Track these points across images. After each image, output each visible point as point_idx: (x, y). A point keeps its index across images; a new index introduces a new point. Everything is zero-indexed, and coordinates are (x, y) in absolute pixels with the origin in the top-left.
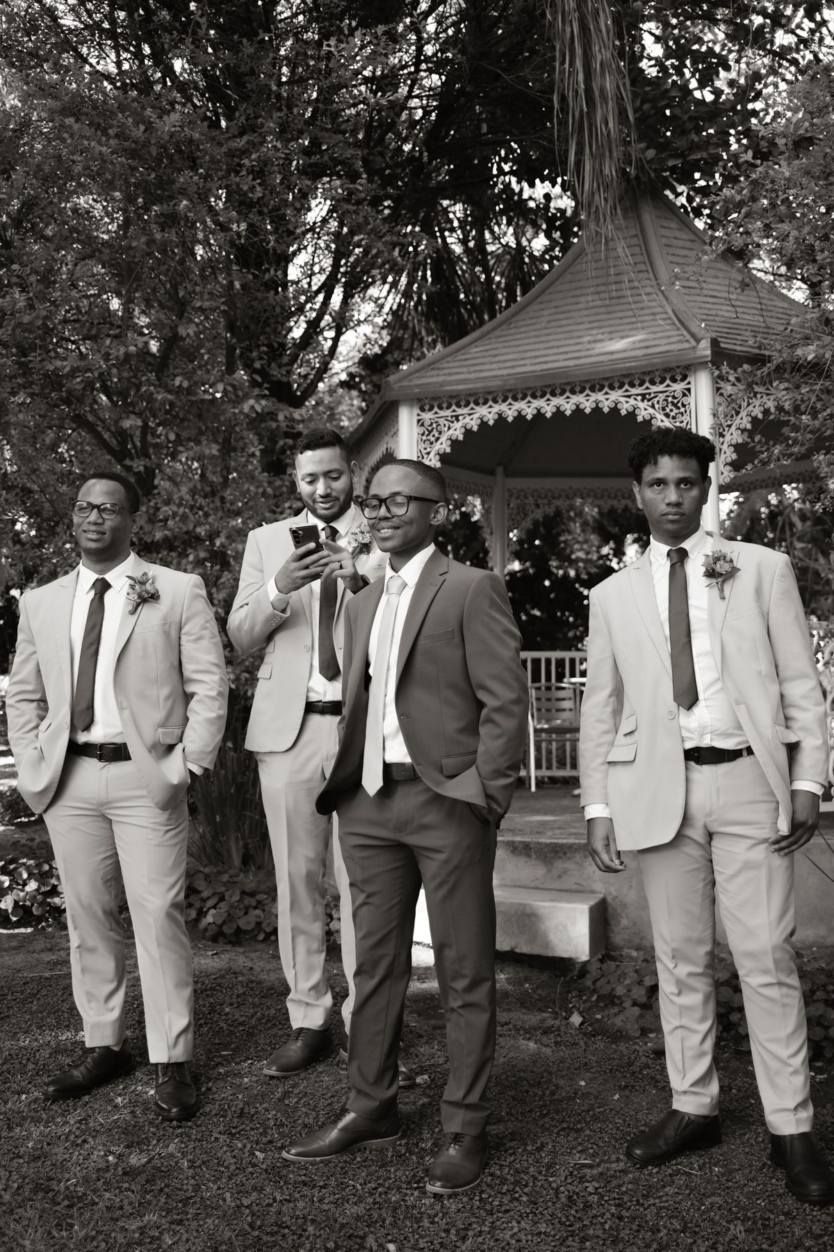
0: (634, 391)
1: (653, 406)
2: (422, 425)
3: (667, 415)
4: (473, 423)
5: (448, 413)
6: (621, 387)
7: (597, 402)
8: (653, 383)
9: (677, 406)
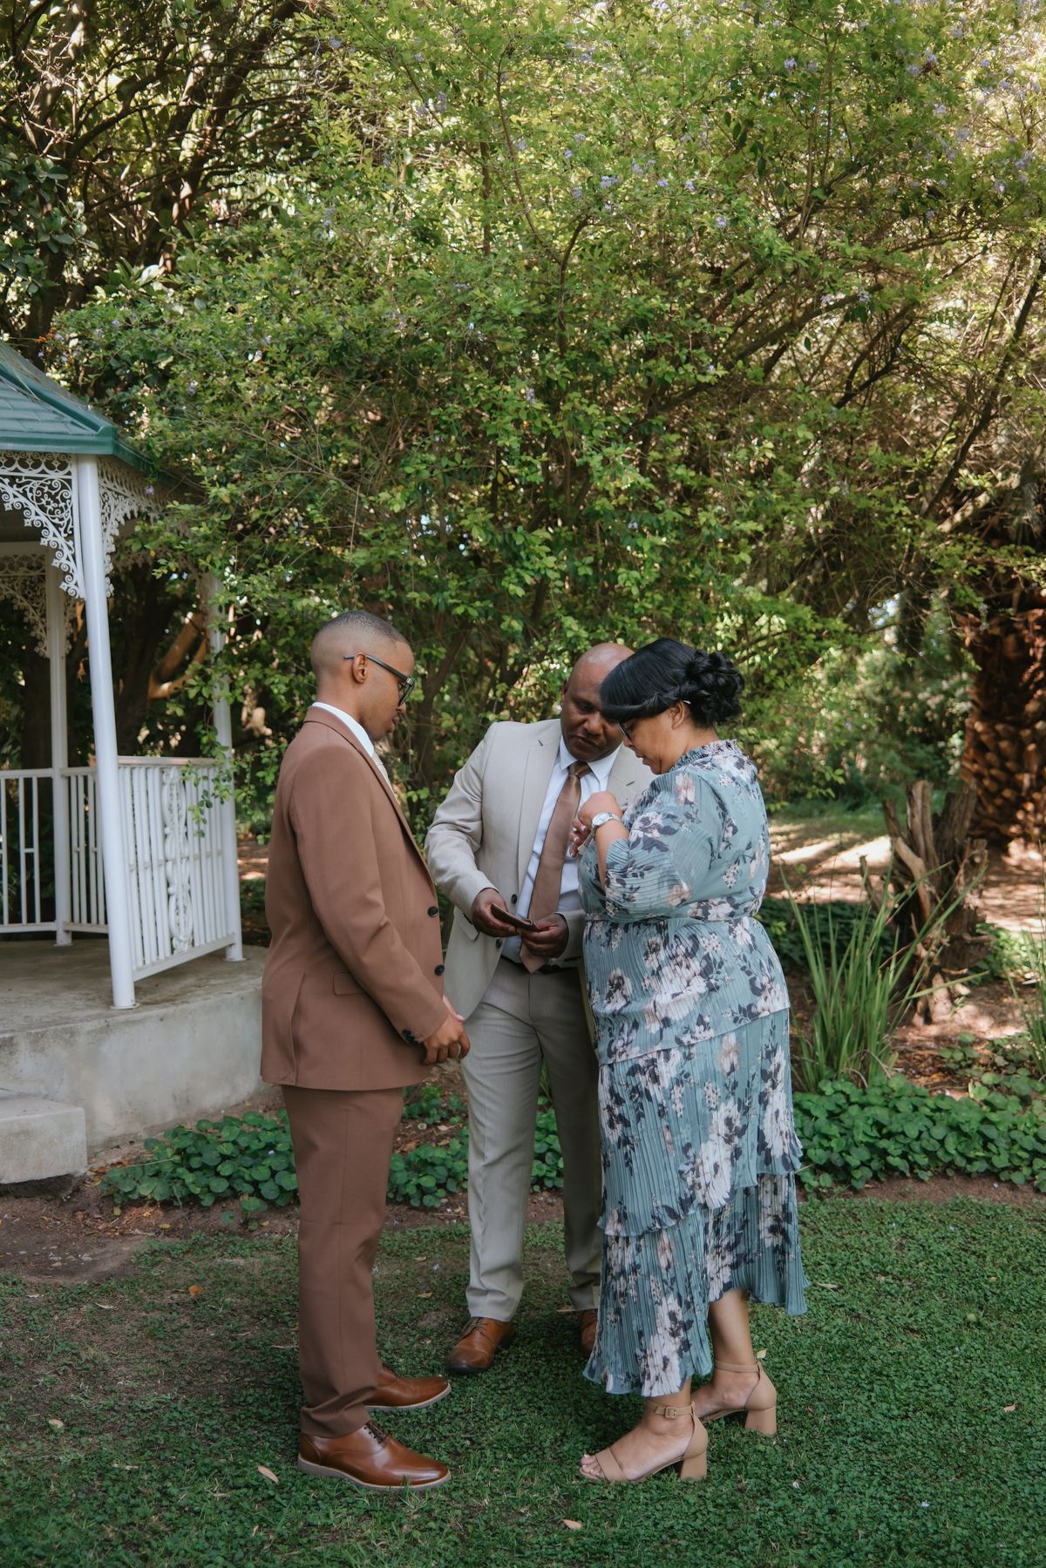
1: (24, 494)
3: (43, 508)
8: (25, 466)
9: (55, 498)
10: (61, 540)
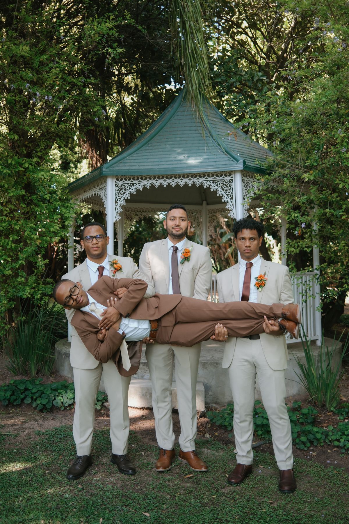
0: (209, 179)
1: (217, 185)
2: (118, 186)
3: (223, 190)
4: (140, 187)
5: (129, 182)
6: (204, 177)
7: (194, 182)
8: (218, 176)
9: (227, 186)
10: (229, 200)
